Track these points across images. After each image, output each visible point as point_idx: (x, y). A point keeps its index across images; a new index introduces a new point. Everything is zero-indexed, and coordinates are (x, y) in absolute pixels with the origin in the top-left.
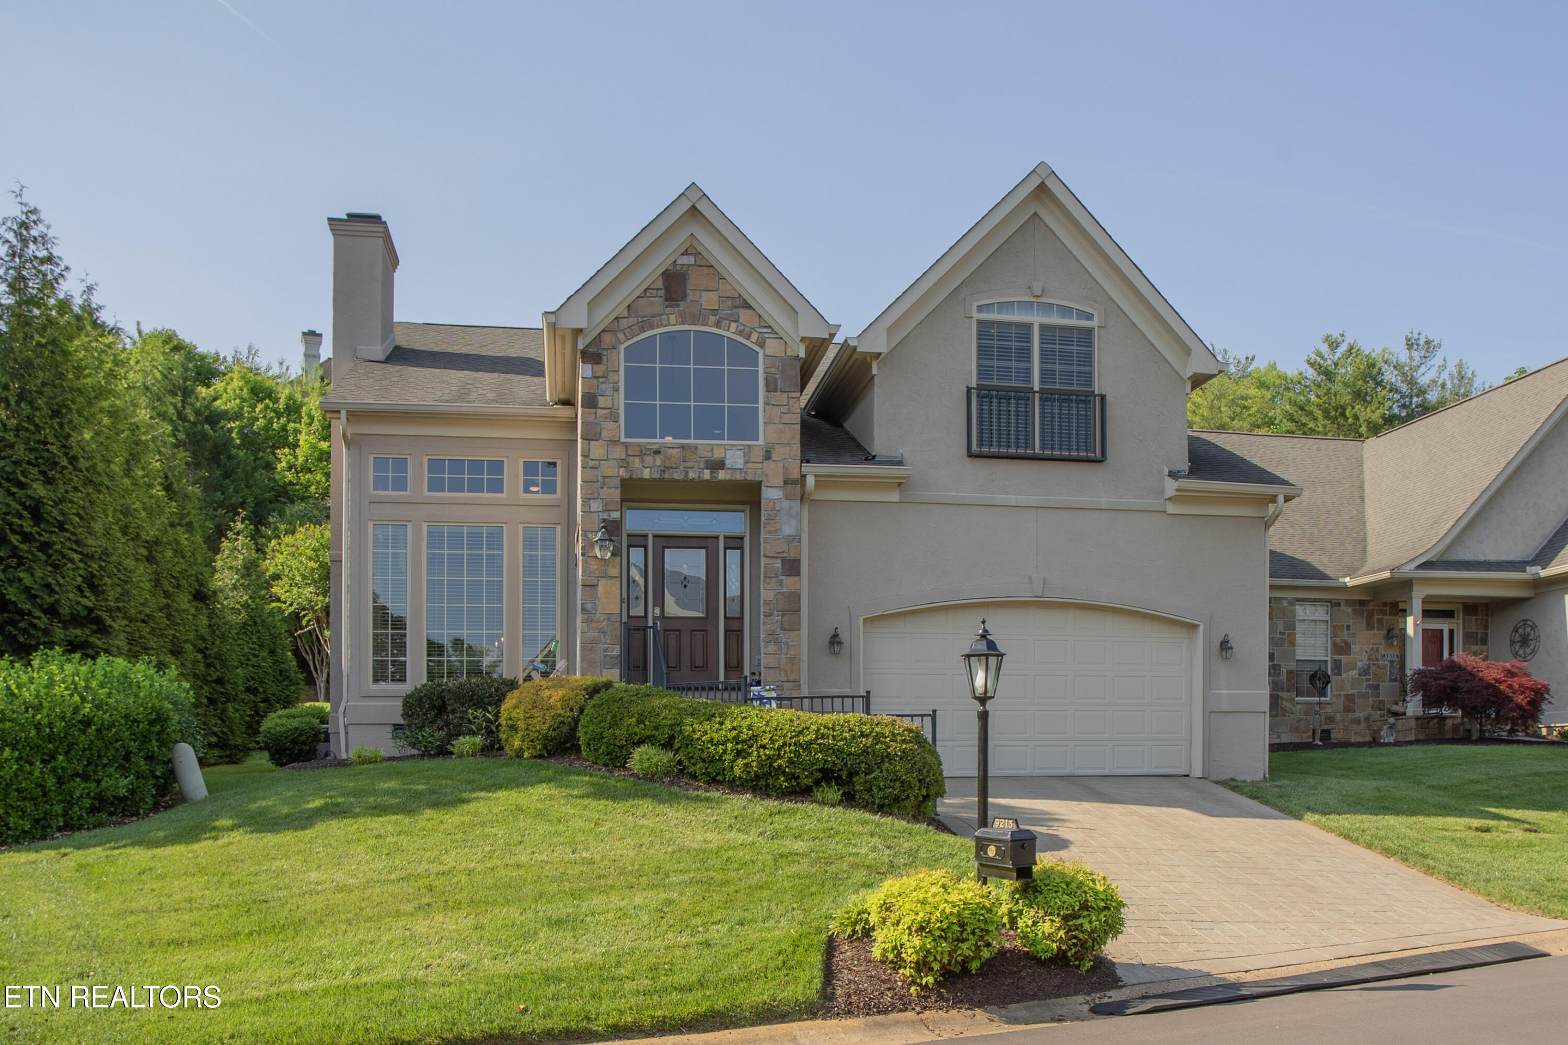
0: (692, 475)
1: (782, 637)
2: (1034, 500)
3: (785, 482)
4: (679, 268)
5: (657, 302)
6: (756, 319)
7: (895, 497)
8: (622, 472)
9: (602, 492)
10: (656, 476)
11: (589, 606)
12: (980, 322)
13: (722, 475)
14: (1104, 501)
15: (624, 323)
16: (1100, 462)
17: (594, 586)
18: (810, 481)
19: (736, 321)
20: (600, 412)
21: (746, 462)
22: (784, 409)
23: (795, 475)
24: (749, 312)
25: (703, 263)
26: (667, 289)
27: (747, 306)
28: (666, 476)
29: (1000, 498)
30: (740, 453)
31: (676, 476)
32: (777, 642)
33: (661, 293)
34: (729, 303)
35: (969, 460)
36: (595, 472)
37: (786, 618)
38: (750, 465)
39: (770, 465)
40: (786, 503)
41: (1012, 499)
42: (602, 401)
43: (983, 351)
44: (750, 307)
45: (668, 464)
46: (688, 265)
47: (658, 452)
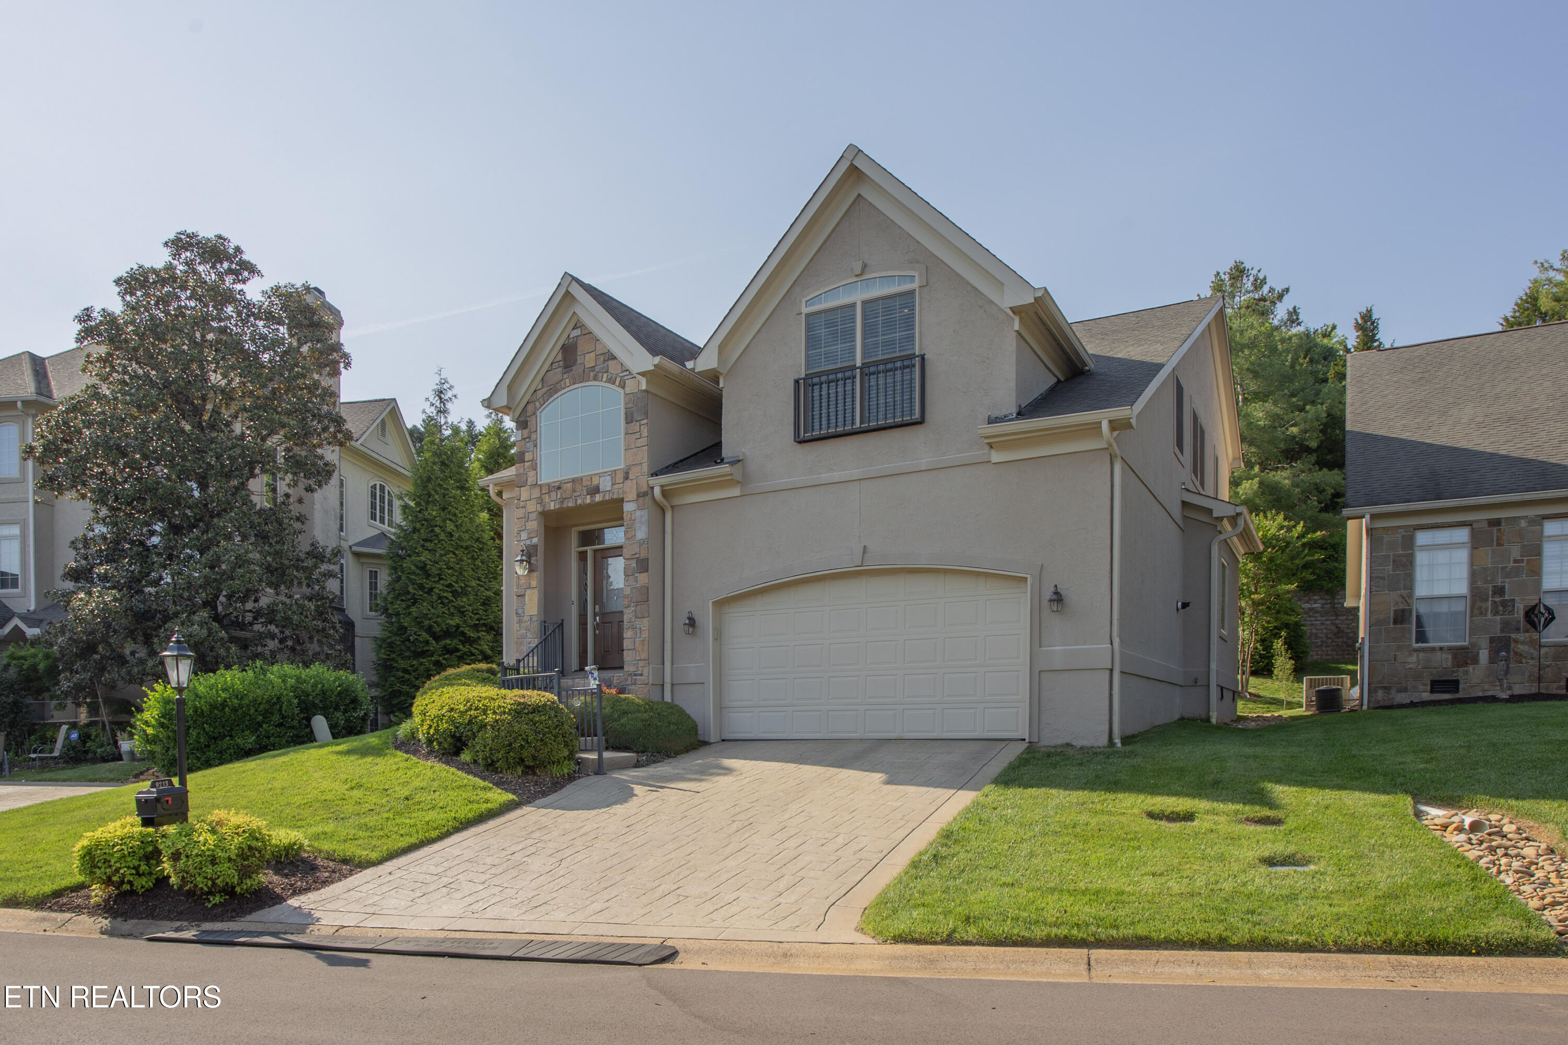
0: (579, 502)
1: (638, 623)
2: (856, 473)
3: (638, 496)
4: (571, 341)
5: (557, 374)
6: (619, 366)
7: (736, 492)
8: (540, 509)
9: (527, 524)
10: (557, 507)
11: (520, 611)
12: (808, 315)
13: (598, 498)
14: (925, 461)
15: (540, 393)
16: (921, 422)
17: (523, 595)
18: (657, 491)
19: (607, 372)
20: (527, 464)
21: (613, 485)
22: (638, 435)
23: (644, 488)
24: (614, 361)
25: (586, 332)
26: (565, 359)
27: (614, 358)
28: (565, 506)
29: (825, 477)
30: (609, 478)
31: (570, 505)
32: (634, 628)
33: (561, 363)
34: (602, 358)
35: (798, 446)
36: (523, 510)
37: (638, 608)
38: (616, 486)
39: (628, 483)
40: (638, 513)
41: (836, 476)
42: (528, 457)
43: (812, 341)
44: (615, 358)
45: (564, 496)
46: (577, 337)
47: (559, 488)
